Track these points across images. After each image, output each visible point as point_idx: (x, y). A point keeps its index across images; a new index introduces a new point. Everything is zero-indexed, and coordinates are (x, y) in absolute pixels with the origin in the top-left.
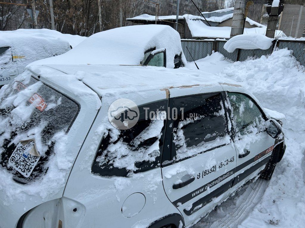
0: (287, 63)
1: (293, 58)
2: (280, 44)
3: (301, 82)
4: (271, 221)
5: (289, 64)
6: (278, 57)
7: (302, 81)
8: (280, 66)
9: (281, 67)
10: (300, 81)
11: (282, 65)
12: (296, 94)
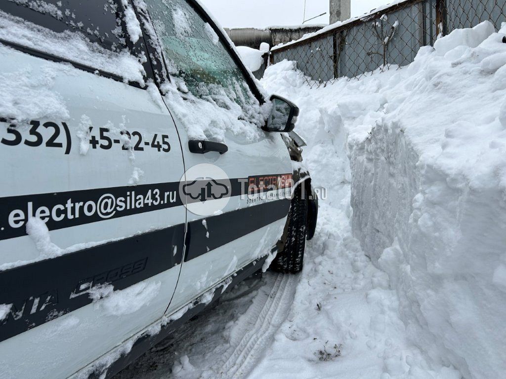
0: (290, 79)
1: (298, 71)
2: (275, 57)
3: (319, 100)
4: (321, 353)
5: (294, 80)
6: (275, 73)
7: (319, 98)
8: (280, 83)
9: (282, 85)
10: (316, 100)
11: (283, 81)
12: (315, 121)
